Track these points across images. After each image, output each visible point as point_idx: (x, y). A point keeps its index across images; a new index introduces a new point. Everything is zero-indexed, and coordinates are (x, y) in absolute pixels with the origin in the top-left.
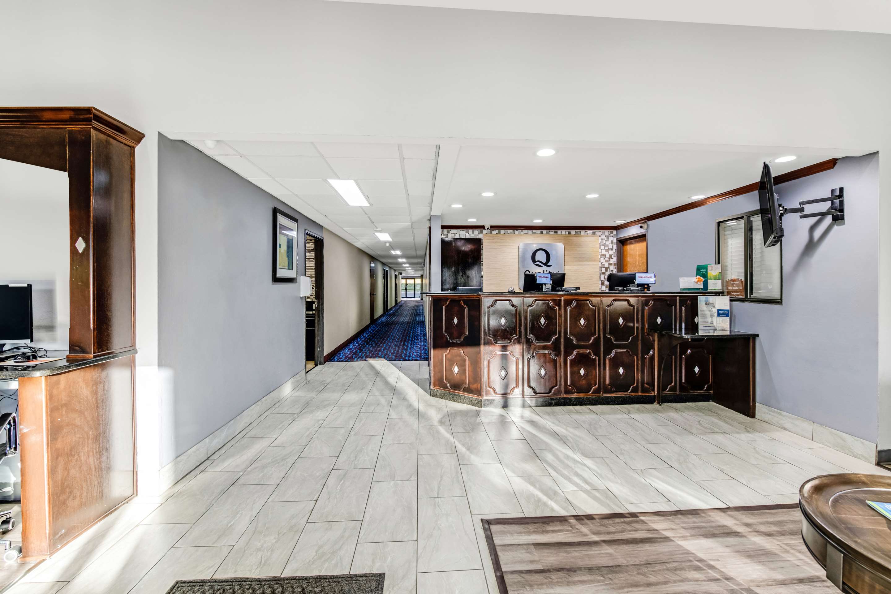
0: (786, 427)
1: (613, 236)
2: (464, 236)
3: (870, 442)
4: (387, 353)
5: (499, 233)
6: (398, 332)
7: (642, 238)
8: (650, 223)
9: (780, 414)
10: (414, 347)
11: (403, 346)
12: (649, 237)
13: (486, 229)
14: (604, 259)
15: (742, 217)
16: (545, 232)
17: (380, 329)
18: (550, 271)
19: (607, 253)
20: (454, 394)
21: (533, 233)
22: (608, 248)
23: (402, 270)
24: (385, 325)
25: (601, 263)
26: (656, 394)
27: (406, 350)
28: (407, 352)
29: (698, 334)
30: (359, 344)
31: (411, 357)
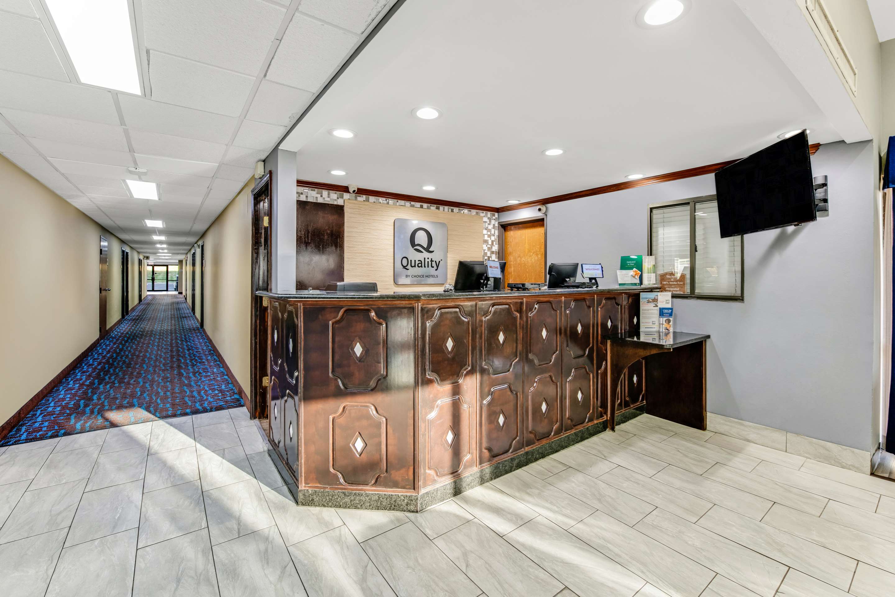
0: (750, 439)
1: (495, 219)
2: (315, 199)
3: (863, 450)
4: (151, 398)
5: (367, 200)
6: (158, 349)
7: (539, 222)
8: (550, 206)
9: (742, 425)
10: (203, 379)
11: (180, 379)
12: (549, 222)
13: (352, 192)
14: (487, 246)
15: (688, 203)
16: (425, 205)
17: (121, 346)
18: (432, 259)
19: (489, 239)
20: (355, 494)
21: (412, 206)
22: (491, 233)
23: (150, 253)
24: (128, 338)
25: (484, 251)
26: (608, 419)
27: (189, 386)
28: (192, 392)
29: (639, 338)
30: (82, 385)
31: (206, 403)
